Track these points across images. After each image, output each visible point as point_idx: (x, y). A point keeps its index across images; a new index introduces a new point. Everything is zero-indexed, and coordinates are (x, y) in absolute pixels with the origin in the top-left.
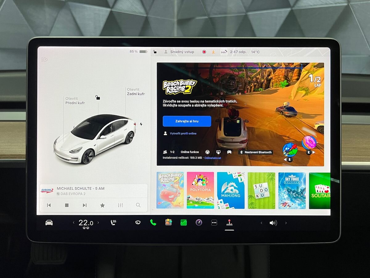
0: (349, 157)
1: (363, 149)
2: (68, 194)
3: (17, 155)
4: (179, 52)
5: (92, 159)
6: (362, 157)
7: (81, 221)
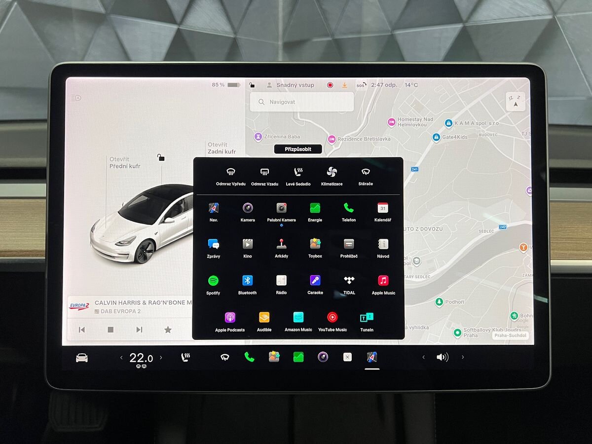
0: (562, 252)
1: (584, 240)
2: (113, 311)
3: (31, 251)
4: (290, 85)
5: (152, 255)
6: (581, 252)
7: (133, 356)
